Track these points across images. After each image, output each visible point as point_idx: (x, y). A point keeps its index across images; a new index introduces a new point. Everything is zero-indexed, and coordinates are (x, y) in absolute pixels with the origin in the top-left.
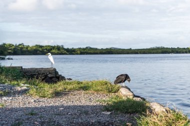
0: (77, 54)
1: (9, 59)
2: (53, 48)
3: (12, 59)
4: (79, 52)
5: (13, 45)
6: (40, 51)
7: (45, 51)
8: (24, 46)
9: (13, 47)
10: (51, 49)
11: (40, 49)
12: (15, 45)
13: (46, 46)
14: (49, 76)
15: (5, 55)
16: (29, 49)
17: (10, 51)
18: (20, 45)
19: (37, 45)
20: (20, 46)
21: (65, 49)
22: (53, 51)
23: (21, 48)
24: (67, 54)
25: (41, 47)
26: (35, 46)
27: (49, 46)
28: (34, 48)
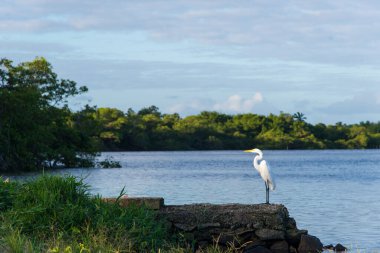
0: (357, 146)
1: (106, 165)
2: (266, 122)
3: (118, 166)
4: (362, 139)
5: (120, 114)
6: (218, 135)
7: (237, 134)
8: (158, 115)
9: (121, 120)
10: (259, 129)
11: (219, 129)
12: (125, 112)
13: (240, 117)
14: (263, 233)
15: (94, 151)
16: (177, 127)
17: (109, 135)
18: (145, 112)
19: (206, 114)
20: (146, 118)
21: (310, 128)
22: (267, 135)
23: (151, 125)
24: (317, 147)
25: (222, 119)
26: (199, 118)
27: (250, 117)
28: (197, 124)
